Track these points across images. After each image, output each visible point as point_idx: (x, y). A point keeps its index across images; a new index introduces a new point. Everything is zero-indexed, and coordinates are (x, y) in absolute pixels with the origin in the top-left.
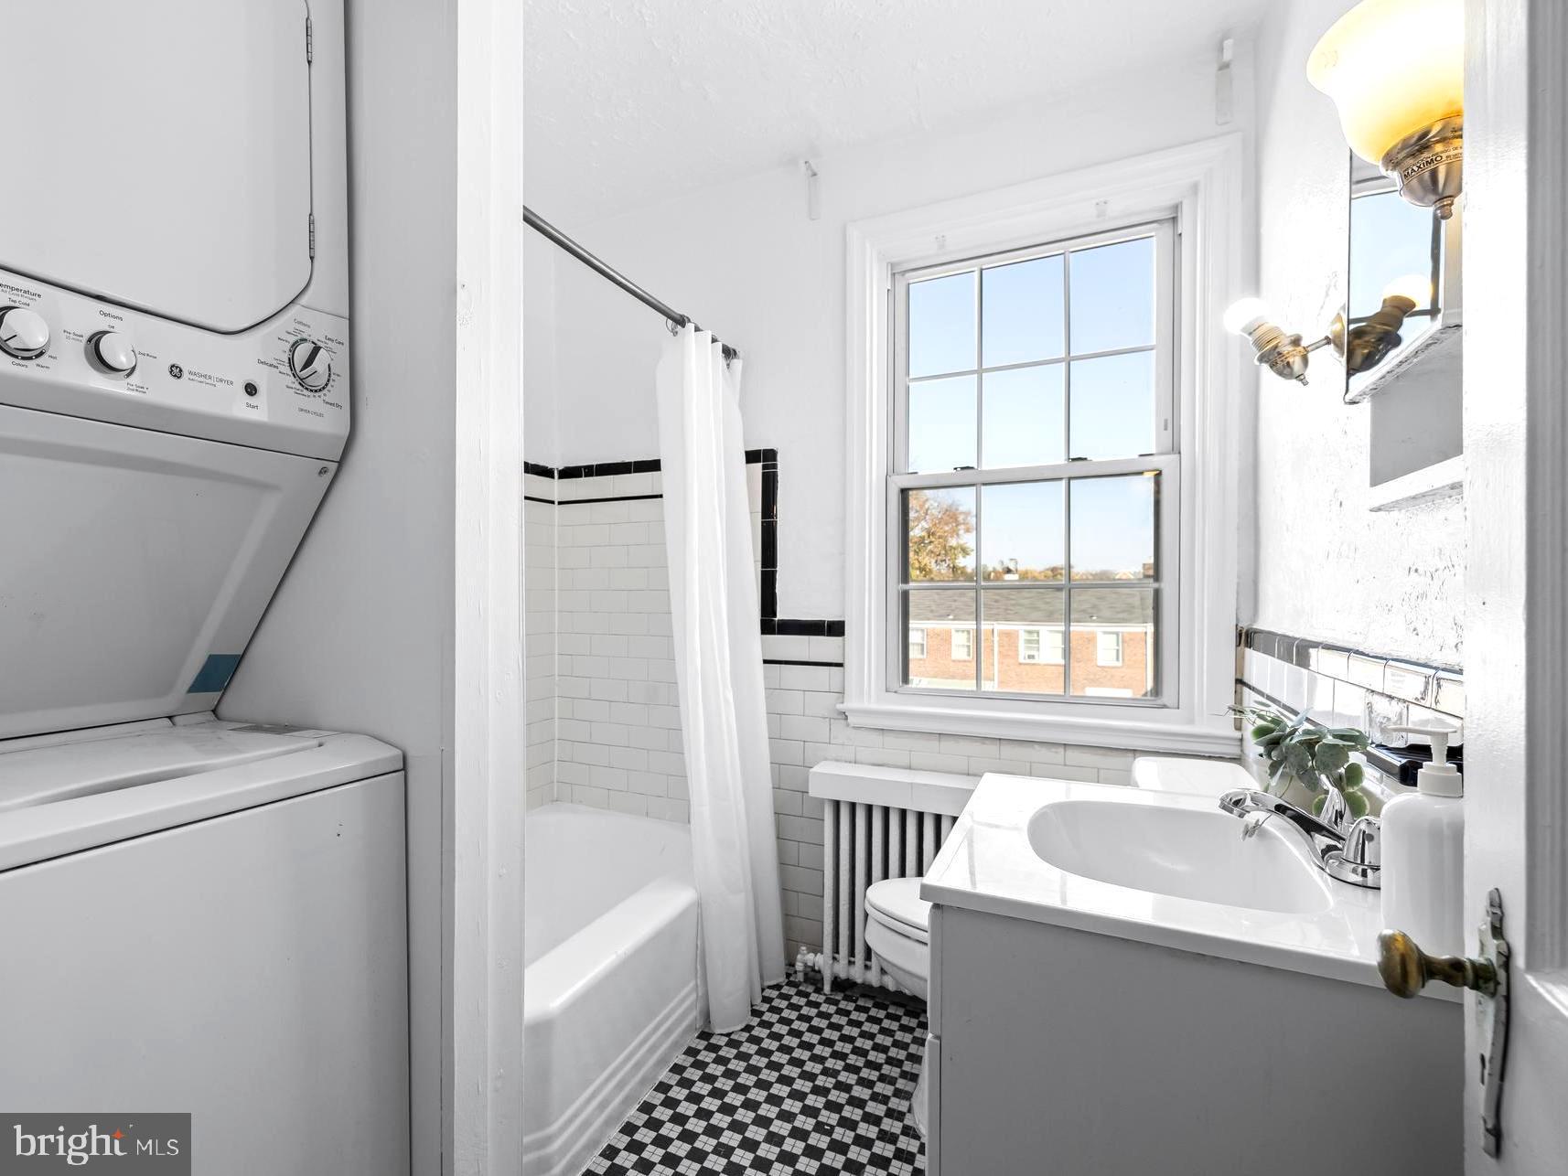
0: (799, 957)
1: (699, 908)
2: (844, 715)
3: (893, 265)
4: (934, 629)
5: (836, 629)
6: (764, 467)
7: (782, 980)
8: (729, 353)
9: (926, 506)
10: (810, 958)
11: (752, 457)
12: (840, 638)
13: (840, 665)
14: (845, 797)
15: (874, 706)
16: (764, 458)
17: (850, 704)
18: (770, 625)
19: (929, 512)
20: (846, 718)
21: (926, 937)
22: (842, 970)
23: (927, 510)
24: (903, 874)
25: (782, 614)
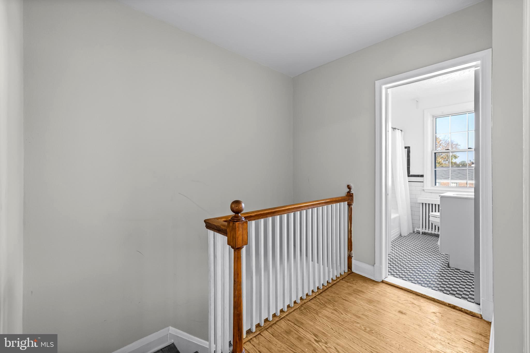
0: (415, 229)
1: (399, 216)
2: (424, 190)
3: (433, 116)
4: (443, 182)
5: (422, 176)
6: (408, 149)
7: (412, 232)
8: (401, 131)
9: (440, 143)
10: (418, 229)
11: (406, 148)
12: (423, 178)
13: (423, 182)
14: (424, 202)
15: (429, 188)
16: (408, 148)
17: (425, 188)
18: (409, 176)
19: (441, 145)
20: (424, 191)
21: (439, 217)
22: (424, 230)
23: (441, 144)
24: (435, 212)
25: (411, 174)
